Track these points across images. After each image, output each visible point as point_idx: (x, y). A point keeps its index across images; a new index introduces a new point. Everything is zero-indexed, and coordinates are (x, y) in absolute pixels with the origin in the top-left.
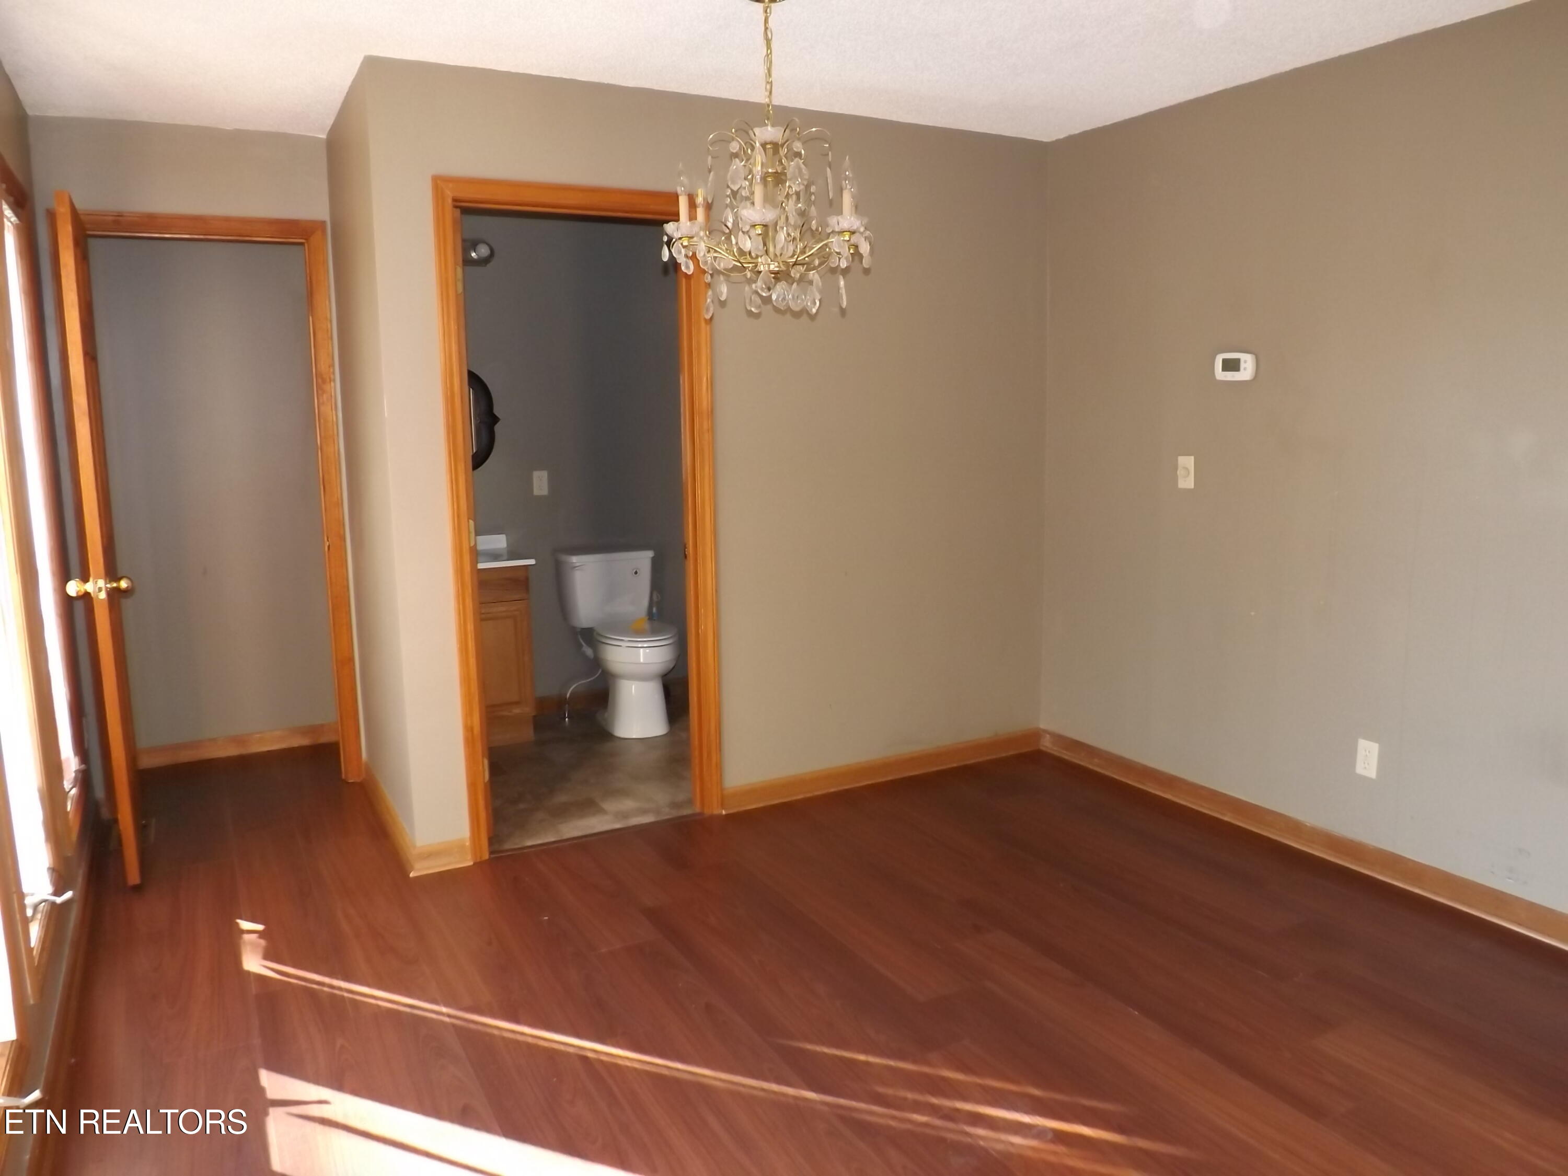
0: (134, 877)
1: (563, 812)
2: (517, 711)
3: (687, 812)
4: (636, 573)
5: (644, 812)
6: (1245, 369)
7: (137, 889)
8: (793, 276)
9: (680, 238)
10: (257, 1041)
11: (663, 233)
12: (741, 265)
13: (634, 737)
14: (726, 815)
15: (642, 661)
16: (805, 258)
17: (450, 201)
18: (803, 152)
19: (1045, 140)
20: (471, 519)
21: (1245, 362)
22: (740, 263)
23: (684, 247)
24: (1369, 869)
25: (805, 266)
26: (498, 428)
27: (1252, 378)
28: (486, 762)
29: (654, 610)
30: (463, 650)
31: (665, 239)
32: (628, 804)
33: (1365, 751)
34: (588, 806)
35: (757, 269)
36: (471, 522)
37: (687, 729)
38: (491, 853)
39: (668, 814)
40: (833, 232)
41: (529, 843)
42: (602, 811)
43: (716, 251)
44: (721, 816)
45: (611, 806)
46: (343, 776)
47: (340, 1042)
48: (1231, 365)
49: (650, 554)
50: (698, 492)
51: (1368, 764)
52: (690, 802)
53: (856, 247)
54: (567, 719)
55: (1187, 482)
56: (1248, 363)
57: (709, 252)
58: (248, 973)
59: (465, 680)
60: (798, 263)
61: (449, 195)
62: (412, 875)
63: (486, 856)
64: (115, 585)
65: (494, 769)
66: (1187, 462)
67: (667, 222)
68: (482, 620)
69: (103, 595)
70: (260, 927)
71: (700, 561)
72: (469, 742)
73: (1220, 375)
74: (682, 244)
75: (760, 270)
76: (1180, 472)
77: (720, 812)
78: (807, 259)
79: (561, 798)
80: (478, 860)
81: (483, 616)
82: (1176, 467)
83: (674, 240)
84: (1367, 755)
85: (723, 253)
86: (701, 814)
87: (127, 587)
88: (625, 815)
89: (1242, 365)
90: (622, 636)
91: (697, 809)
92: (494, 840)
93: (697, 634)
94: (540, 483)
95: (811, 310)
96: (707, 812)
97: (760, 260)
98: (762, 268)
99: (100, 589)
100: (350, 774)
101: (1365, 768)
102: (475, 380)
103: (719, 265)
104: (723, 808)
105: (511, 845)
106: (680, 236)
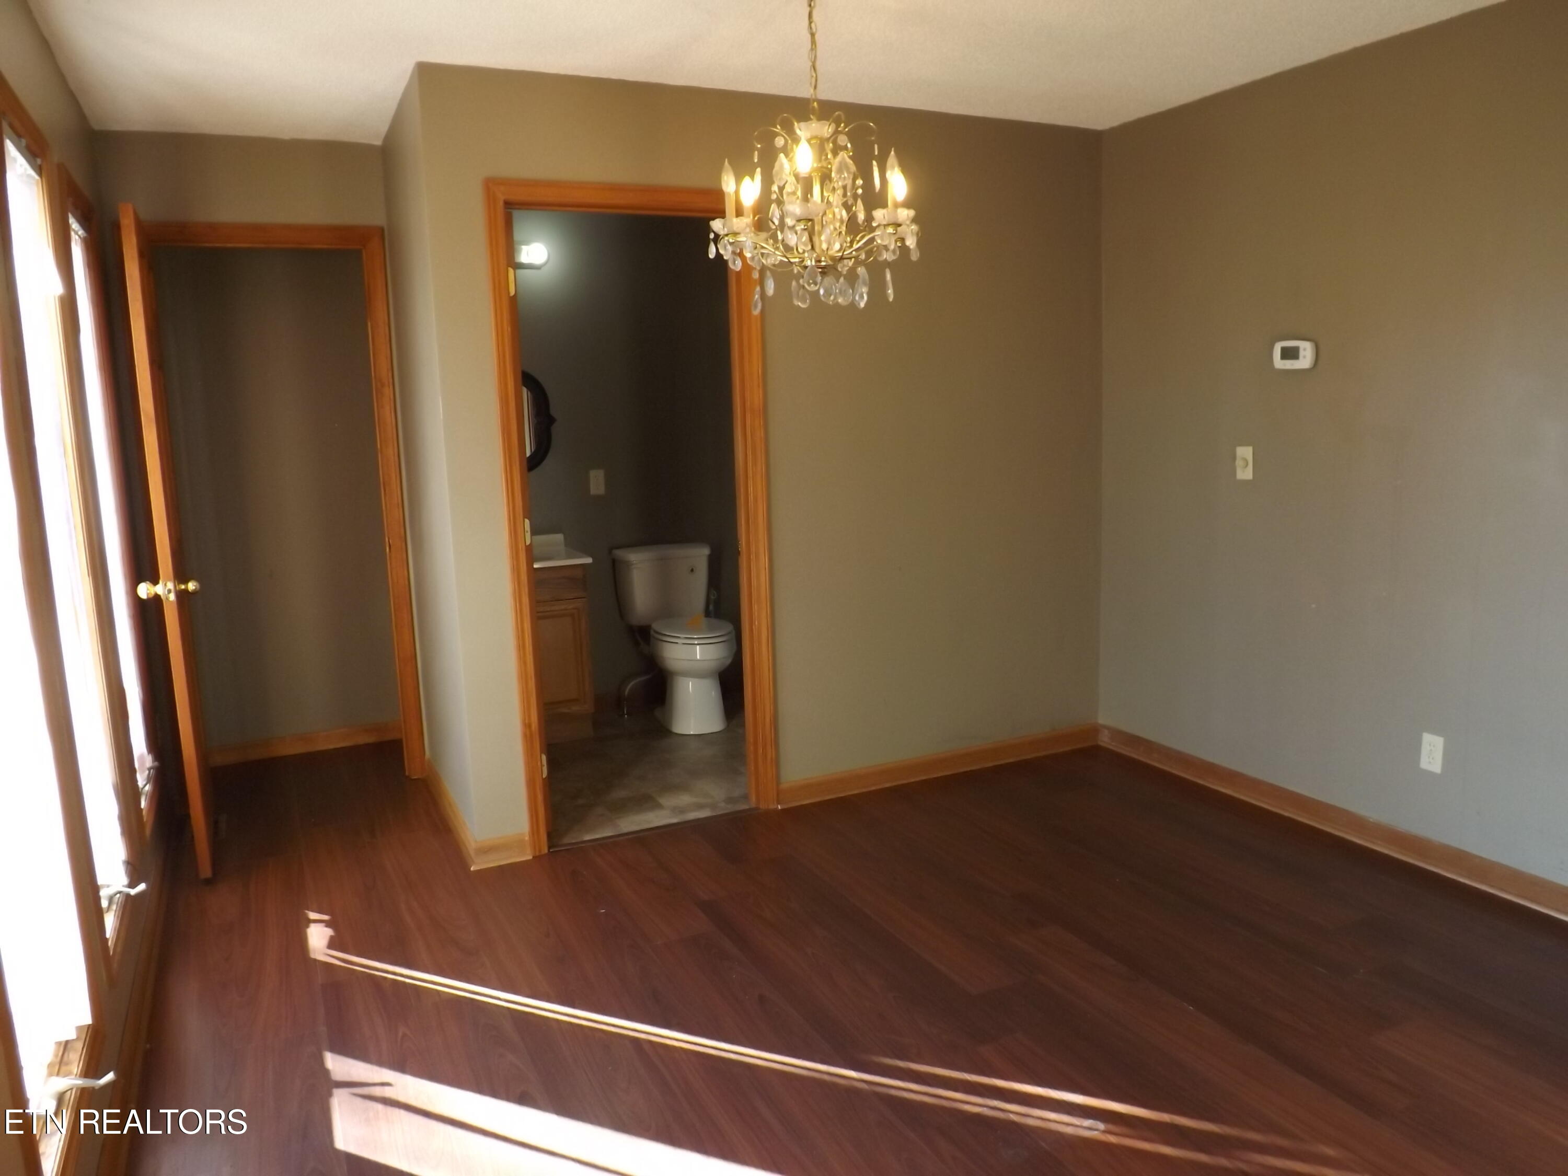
0: (206, 871)
1: (622, 807)
2: (575, 708)
3: (743, 806)
4: (692, 570)
5: (700, 807)
6: (1304, 357)
7: (208, 882)
8: (840, 270)
9: (727, 235)
10: (323, 1029)
11: (709, 229)
12: (786, 260)
13: (692, 733)
14: (782, 810)
15: (698, 657)
16: (852, 252)
17: (501, 204)
18: (849, 145)
19: (1099, 127)
20: (526, 518)
21: (1305, 350)
22: (787, 258)
23: (731, 244)
24: (1436, 866)
25: (853, 259)
26: (556, 429)
27: (1312, 366)
28: (544, 757)
29: (711, 607)
30: (521, 647)
31: (712, 236)
32: (685, 799)
33: (1430, 745)
34: (645, 802)
35: (803, 264)
36: (527, 521)
37: (743, 725)
38: (549, 848)
39: (724, 808)
40: (879, 226)
41: (587, 837)
42: (659, 806)
43: (763, 247)
44: (776, 810)
45: (669, 801)
46: (407, 774)
47: (402, 1030)
48: (1290, 354)
49: (705, 551)
50: (751, 489)
51: (1433, 759)
52: (746, 797)
53: (903, 240)
54: (626, 716)
55: (1245, 473)
56: (1307, 350)
57: (756, 248)
58: (315, 960)
59: (523, 677)
60: (845, 256)
61: (501, 198)
62: (472, 869)
63: (545, 850)
64: (183, 587)
65: (552, 764)
66: (1245, 452)
67: (714, 219)
68: (539, 618)
69: (172, 597)
70: (326, 917)
71: (753, 557)
72: (528, 738)
73: (1279, 363)
74: (728, 241)
75: (807, 265)
76: (1239, 463)
77: (775, 807)
78: (854, 253)
79: (619, 794)
80: (537, 854)
81: (540, 614)
82: (1234, 458)
83: (721, 237)
84: (1431, 750)
85: (770, 248)
86: (757, 809)
87: (196, 589)
88: (682, 810)
89: (1302, 353)
90: (677, 633)
91: (753, 803)
92: (553, 836)
93: (751, 630)
94: (597, 482)
95: (859, 304)
96: (763, 806)
97: (806, 255)
98: (808, 263)
99: (169, 591)
100: (413, 770)
101: (1430, 762)
102: (528, 380)
103: (767, 261)
104: (779, 803)
105: (571, 839)
106: (726, 233)
